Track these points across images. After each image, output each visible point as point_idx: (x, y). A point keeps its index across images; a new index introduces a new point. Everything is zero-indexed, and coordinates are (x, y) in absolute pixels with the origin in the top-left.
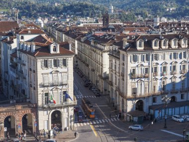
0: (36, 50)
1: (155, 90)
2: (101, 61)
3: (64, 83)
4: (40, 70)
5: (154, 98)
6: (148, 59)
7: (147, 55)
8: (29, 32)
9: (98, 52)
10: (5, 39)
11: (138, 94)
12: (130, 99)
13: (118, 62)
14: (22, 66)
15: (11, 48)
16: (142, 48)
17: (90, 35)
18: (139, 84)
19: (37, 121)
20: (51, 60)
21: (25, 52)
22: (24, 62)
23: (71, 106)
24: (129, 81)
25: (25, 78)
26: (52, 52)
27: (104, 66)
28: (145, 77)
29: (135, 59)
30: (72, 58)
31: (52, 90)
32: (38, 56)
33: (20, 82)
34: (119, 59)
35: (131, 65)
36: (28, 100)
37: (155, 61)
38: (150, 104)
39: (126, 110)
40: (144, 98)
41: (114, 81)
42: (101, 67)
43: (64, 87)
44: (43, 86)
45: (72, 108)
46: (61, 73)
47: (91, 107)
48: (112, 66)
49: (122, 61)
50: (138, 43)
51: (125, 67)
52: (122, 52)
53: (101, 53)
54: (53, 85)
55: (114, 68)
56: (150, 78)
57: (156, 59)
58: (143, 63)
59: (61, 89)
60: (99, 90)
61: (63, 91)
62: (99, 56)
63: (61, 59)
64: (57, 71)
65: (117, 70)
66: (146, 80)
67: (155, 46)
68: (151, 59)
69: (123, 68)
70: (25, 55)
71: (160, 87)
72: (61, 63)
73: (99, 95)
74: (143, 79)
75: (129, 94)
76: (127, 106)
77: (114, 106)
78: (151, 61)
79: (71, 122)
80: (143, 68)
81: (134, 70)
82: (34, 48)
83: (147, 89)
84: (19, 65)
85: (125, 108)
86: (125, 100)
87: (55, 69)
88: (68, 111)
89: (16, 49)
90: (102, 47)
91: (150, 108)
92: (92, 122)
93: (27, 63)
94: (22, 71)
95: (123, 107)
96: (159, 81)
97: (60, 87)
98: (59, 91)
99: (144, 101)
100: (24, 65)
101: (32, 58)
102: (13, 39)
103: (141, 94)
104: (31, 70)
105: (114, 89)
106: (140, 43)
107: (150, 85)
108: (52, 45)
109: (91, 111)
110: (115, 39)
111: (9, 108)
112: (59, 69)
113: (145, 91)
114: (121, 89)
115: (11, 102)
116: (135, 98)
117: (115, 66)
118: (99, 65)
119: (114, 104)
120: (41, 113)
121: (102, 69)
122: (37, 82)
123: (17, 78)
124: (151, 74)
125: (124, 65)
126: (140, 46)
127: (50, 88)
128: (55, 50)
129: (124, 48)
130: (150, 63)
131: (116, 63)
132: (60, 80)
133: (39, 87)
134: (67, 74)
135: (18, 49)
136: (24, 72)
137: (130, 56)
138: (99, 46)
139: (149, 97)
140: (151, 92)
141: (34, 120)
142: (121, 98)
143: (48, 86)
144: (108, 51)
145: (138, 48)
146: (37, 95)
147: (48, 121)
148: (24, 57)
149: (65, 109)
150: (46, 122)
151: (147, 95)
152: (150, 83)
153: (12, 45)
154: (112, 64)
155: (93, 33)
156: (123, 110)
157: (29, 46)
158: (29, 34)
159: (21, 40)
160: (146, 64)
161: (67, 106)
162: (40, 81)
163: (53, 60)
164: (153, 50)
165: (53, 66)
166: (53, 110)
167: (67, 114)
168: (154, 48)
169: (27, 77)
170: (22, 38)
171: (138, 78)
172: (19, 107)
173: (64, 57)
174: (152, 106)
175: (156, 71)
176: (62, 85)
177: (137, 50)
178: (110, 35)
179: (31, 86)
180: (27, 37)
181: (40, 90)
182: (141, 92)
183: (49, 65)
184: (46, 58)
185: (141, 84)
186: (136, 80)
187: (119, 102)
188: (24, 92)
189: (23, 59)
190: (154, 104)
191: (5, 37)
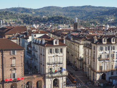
0: (45, 43)
1: (112, 67)
2: (77, 50)
3: (61, 63)
4: (48, 55)
5: (112, 72)
6: (109, 49)
7: (108, 47)
8: (39, 32)
9: (76, 45)
10: (23, 36)
11: (103, 70)
12: (98, 73)
13: (90, 51)
14: (35, 52)
15: (27, 42)
16: (106, 43)
17: (69, 35)
18: (104, 64)
19: (45, 85)
20: (54, 49)
21: (38, 44)
22: (37, 50)
23: (64, 76)
24: (98, 62)
25: (37, 59)
26: (54, 44)
27: (80, 53)
28: (107, 60)
29: (102, 49)
30: (66, 48)
31: (54, 66)
32: (47, 46)
33: (33, 61)
34: (91, 49)
35: (99, 53)
36: (39, 72)
37: (113, 51)
38: (110, 76)
39: (96, 79)
40: (107, 72)
41: (87, 62)
42: (77, 53)
43: (61, 65)
44: (49, 64)
45: (65, 77)
46: (59, 56)
47: (74, 76)
48: (86, 53)
49: (93, 50)
50: (103, 39)
51: (95, 54)
52: (93, 45)
53: (78, 45)
54: (54, 64)
55: (87, 54)
56: (110, 61)
57: (114, 49)
58: (106, 51)
59: (59, 66)
60: (76, 67)
61: (60, 67)
62: (76, 47)
63: (59, 48)
64: (57, 56)
65: (90, 55)
66: (108, 61)
67: (113, 41)
68: (110, 49)
69: (94, 55)
70: (37, 46)
71: (116, 66)
72: (59, 51)
73: (77, 70)
74: (106, 61)
75: (98, 69)
76: (96, 77)
77: (87, 77)
78: (110, 50)
79: (64, 85)
80: (106, 54)
81: (101, 56)
82: (44, 42)
83: (108, 67)
84: (33, 52)
85: (95, 78)
86: (95, 73)
87: (56, 54)
88: (62, 79)
89: (31, 42)
90: (79, 42)
91: (110, 78)
92: (76, 86)
93: (38, 51)
94: (35, 55)
95: (94, 77)
96: (115, 62)
97: (58, 65)
98: (58, 67)
99: (106, 74)
100: (37, 51)
101: (43, 47)
102: (28, 37)
103: (105, 70)
104: (41, 54)
105: (87, 66)
106: (104, 39)
107: (110, 64)
108: (55, 40)
109: (74, 78)
110: (86, 37)
111: (29, 77)
112: (58, 54)
113: (107, 68)
114: (93, 66)
115: (29, 73)
116: (101, 72)
117: (88, 53)
118: (76, 53)
119: (87, 75)
120: (47, 80)
121: (78, 55)
122: (45, 62)
123: (31, 59)
124: (110, 58)
125: (95, 52)
126: (104, 41)
127: (53, 65)
128: (56, 43)
129: (95, 42)
130: (110, 51)
131: (88, 51)
132: (58, 61)
133: (46, 64)
134: (62, 57)
135: (32, 42)
136: (36, 55)
137: (98, 47)
138: (76, 41)
139: (109, 71)
140: (110, 69)
141: (43, 84)
142: (92, 72)
143: (51, 64)
144: (82, 44)
145: (104, 43)
146: (45, 69)
147: (51, 85)
148: (37, 47)
149: (61, 78)
150: (50, 85)
151: (108, 71)
152: (110, 63)
153: (28, 40)
154: (86, 52)
155: (71, 34)
156: (94, 79)
157: (40, 41)
158: (39, 34)
159: (34, 37)
160: (108, 52)
161: (62, 76)
162: (47, 61)
163: (55, 49)
164: (112, 44)
165: (55, 53)
166: (54, 79)
167: (62, 81)
168: (112, 42)
169: (38, 59)
170: (35, 36)
171: (103, 60)
172: (35, 76)
173: (61, 47)
174: (111, 77)
175: (113, 57)
176: (60, 63)
177: (102, 44)
178: (83, 35)
179: (41, 64)
180: (38, 36)
181: (47, 66)
182: (105, 69)
183: (52, 52)
184: (51, 48)
185: (105, 64)
186: (102, 61)
187: (91, 74)
188: (36, 67)
189: (35, 48)
190: (112, 76)
191: (23, 35)
